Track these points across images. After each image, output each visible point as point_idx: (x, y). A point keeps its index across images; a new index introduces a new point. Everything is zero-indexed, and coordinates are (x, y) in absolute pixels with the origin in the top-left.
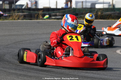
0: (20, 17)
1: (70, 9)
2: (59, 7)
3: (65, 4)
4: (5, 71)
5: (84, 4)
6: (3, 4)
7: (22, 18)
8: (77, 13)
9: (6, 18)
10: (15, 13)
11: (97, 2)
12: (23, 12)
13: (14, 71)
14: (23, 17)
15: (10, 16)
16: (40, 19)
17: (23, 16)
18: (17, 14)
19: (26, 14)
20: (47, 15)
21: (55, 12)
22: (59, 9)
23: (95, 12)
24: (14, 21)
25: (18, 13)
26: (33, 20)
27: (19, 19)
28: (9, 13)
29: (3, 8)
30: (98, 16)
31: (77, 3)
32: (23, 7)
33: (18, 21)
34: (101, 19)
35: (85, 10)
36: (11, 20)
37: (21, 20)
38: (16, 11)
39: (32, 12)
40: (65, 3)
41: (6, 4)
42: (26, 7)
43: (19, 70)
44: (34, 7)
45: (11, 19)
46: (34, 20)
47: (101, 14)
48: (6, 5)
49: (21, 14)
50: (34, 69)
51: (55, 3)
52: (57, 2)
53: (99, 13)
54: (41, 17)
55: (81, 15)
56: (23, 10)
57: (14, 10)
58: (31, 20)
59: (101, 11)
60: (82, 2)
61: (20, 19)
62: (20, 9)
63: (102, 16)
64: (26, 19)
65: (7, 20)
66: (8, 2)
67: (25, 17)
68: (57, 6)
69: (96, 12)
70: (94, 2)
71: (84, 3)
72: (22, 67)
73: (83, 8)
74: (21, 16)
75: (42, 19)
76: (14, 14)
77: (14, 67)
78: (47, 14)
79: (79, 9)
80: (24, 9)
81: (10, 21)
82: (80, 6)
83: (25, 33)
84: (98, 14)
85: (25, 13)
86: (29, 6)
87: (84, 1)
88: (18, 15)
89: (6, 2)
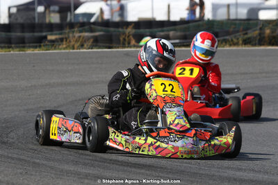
0: (85, 41)
1: (200, 23)
2: (175, 17)
3: (187, 12)
4: (52, 168)
5: (233, 10)
6: (47, 12)
7: (90, 44)
8: (217, 30)
9: (53, 44)
10: (73, 32)
11: (262, 6)
12: (92, 31)
13: (72, 168)
14: (93, 42)
15: (62, 40)
16: (131, 47)
17: (92, 40)
18: (77, 35)
19: (100, 35)
20: (147, 36)
21: (165, 29)
22: (175, 23)
23: (258, 28)
24: (71, 51)
25: (81, 32)
26: (115, 48)
27: (82, 46)
28: (61, 34)
29: (47, 21)
30: (264, 37)
31: (215, 7)
32: (93, 20)
33: (81, 50)
34: (273, 45)
35: (235, 24)
36: (64, 49)
37: (89, 49)
38: (76, 29)
39: (112, 29)
40: (187, 9)
41: (54, 11)
42: (98, 18)
43: (85, 164)
44: (117, 19)
45: (64, 46)
46: (118, 48)
47: (273, 32)
48: (52, 15)
49: (86, 34)
50: (119, 161)
51: (166, 9)
52: (169, 6)
53: (268, 31)
54: (133, 42)
55: (226, 35)
56: (93, 26)
57: (72, 26)
58: (110, 48)
59: (271, 26)
60: (228, 6)
61: (85, 46)
62: (86, 24)
63: (274, 37)
64: (100, 47)
65: (55, 49)
66: (56, 8)
67: (96, 42)
68: (169, 16)
69: (261, 29)
70: (255, 6)
71: (231, 7)
72: (91, 158)
73: (229, 19)
74: (88, 39)
75: (134, 46)
76: (71, 35)
77: (72, 158)
78: (148, 34)
79: (221, 23)
80: (94, 23)
81: (63, 51)
82: (222, 15)
83: (97, 79)
84: (264, 33)
85: (97, 34)
86: (107, 16)
87: (233, 4)
88: (80, 37)
89: (52, 8)
